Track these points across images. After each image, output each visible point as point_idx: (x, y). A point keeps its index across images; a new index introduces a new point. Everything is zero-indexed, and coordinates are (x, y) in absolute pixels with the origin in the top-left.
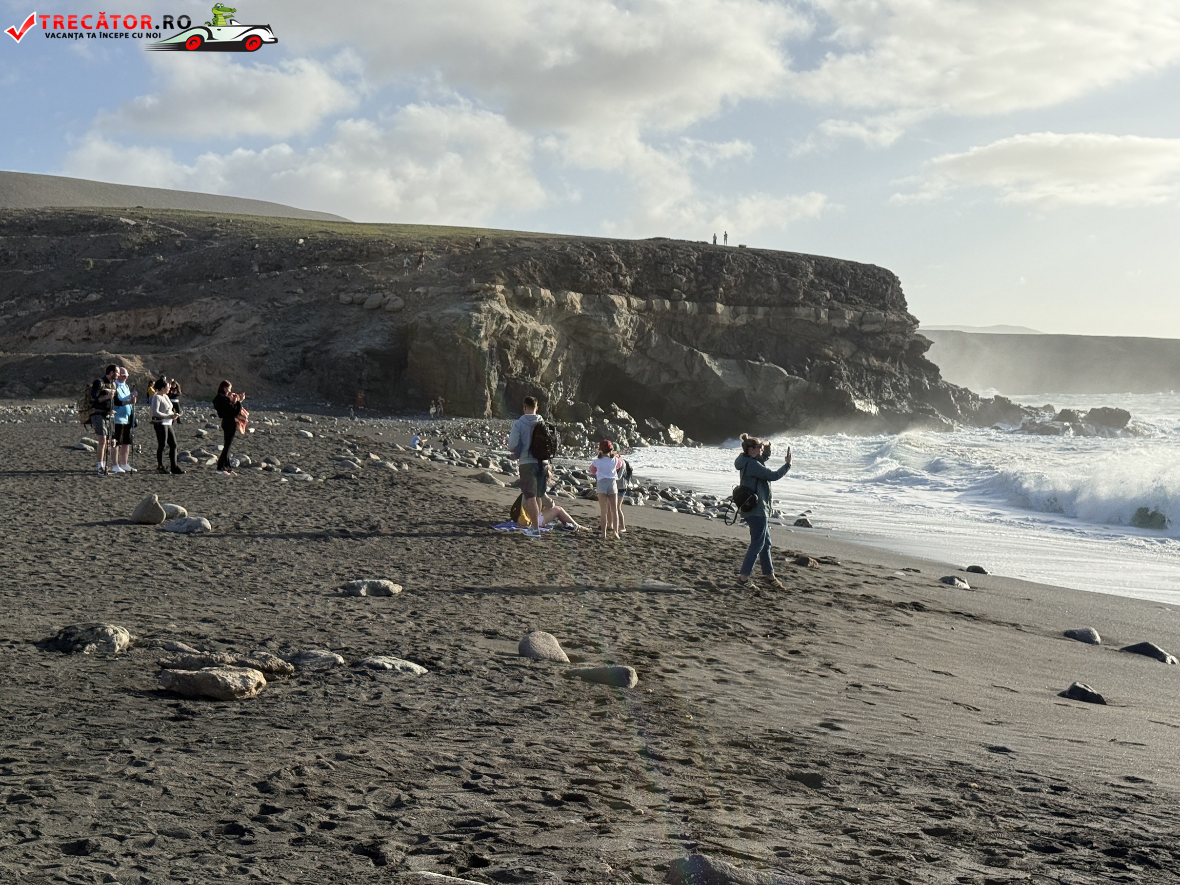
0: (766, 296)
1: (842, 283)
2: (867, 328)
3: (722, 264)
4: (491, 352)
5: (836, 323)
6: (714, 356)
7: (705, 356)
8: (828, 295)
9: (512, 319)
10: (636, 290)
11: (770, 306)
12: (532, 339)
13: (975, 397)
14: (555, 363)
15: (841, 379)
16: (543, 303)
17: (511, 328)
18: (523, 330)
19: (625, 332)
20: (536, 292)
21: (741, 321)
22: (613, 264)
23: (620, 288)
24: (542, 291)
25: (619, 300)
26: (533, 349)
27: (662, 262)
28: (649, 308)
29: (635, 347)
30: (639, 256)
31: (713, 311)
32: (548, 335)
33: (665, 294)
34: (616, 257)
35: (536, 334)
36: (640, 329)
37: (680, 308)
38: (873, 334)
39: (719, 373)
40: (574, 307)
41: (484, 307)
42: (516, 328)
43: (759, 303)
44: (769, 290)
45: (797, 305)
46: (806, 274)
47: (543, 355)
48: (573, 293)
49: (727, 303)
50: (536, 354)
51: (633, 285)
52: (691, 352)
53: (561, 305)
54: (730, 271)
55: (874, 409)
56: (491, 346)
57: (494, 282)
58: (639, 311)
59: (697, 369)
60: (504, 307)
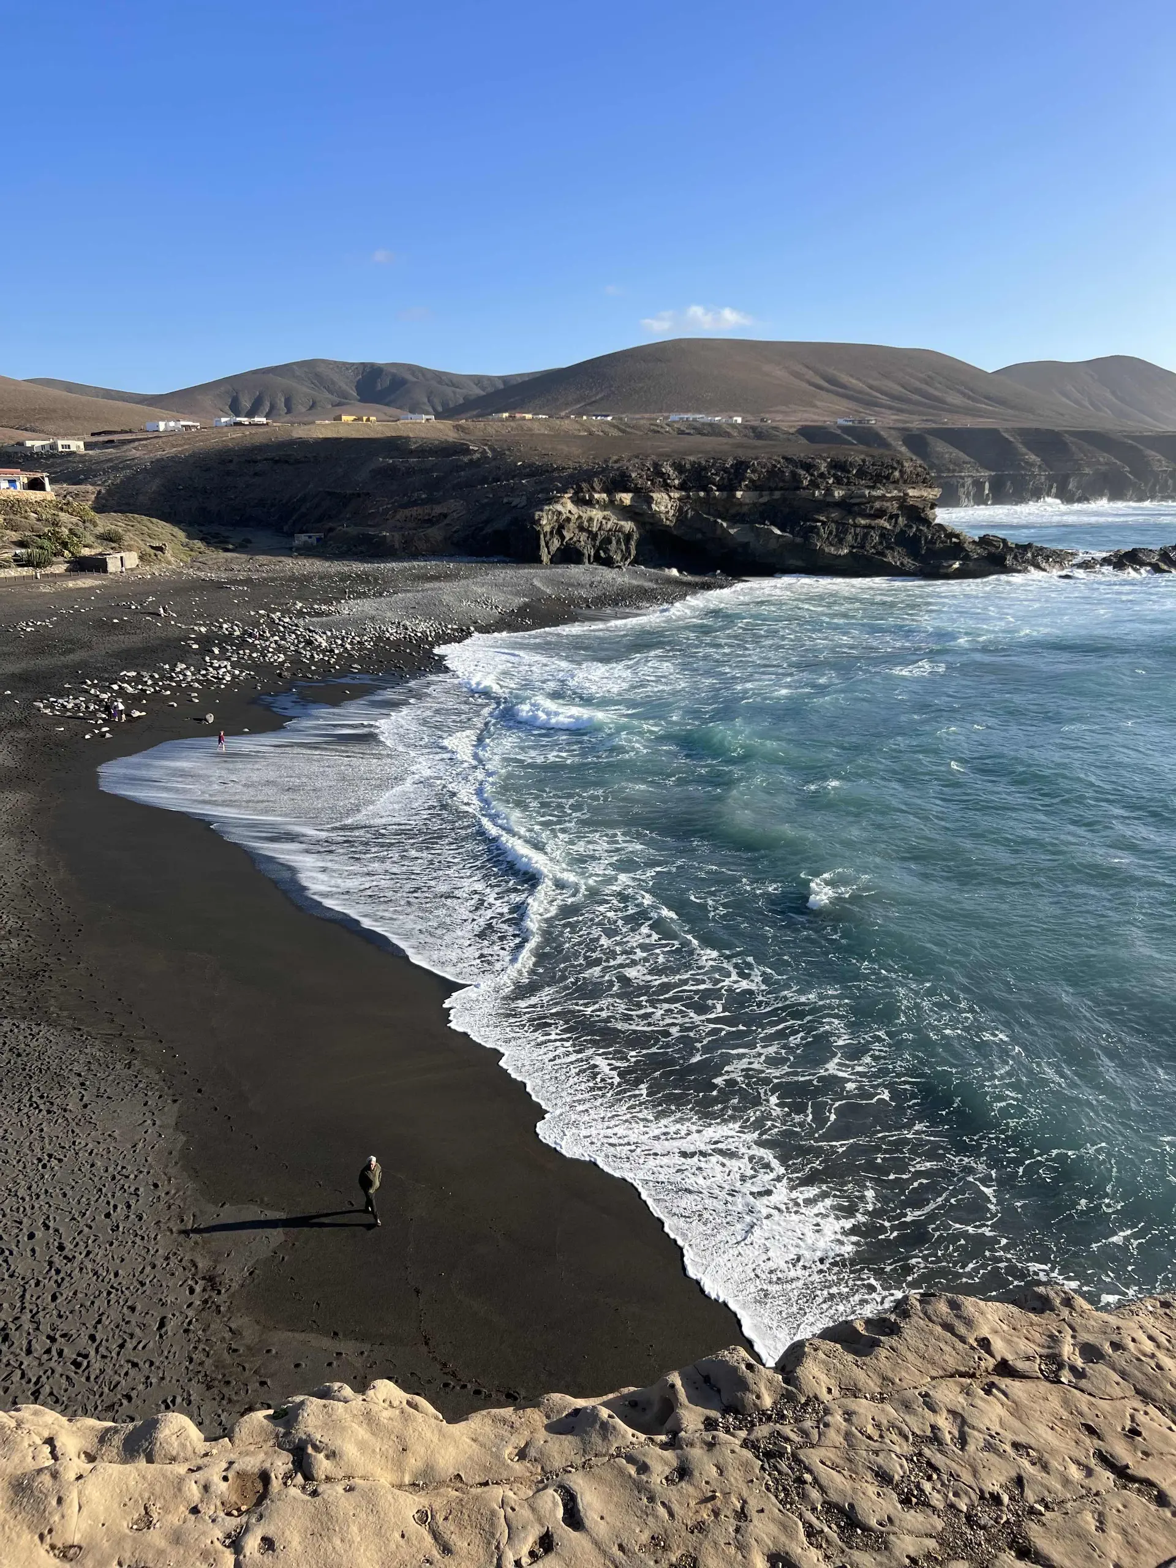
1: (849, 472)
2: (853, 501)
4: (551, 532)
5: (829, 499)
6: (733, 523)
7: (725, 523)
8: (831, 481)
9: (571, 512)
10: (681, 487)
11: (786, 489)
12: (589, 521)
16: (598, 502)
17: (570, 517)
18: (580, 517)
19: (668, 512)
20: (591, 496)
21: (762, 500)
22: (664, 473)
23: (666, 487)
24: (596, 496)
25: (659, 495)
26: (590, 526)
27: (705, 469)
28: (688, 497)
29: (677, 520)
30: (688, 466)
31: (734, 496)
32: (604, 517)
33: (703, 488)
34: (667, 469)
35: (592, 518)
36: (680, 510)
37: (712, 494)
38: (859, 504)
39: (733, 533)
40: (624, 501)
41: (546, 508)
42: (573, 518)
43: (776, 489)
44: (784, 481)
45: (798, 488)
46: (818, 469)
48: (625, 494)
49: (747, 490)
51: (681, 484)
52: (714, 520)
53: (612, 502)
54: (753, 472)
55: (843, 552)
56: (553, 528)
57: (564, 493)
58: (680, 499)
59: (719, 532)
60: (566, 506)
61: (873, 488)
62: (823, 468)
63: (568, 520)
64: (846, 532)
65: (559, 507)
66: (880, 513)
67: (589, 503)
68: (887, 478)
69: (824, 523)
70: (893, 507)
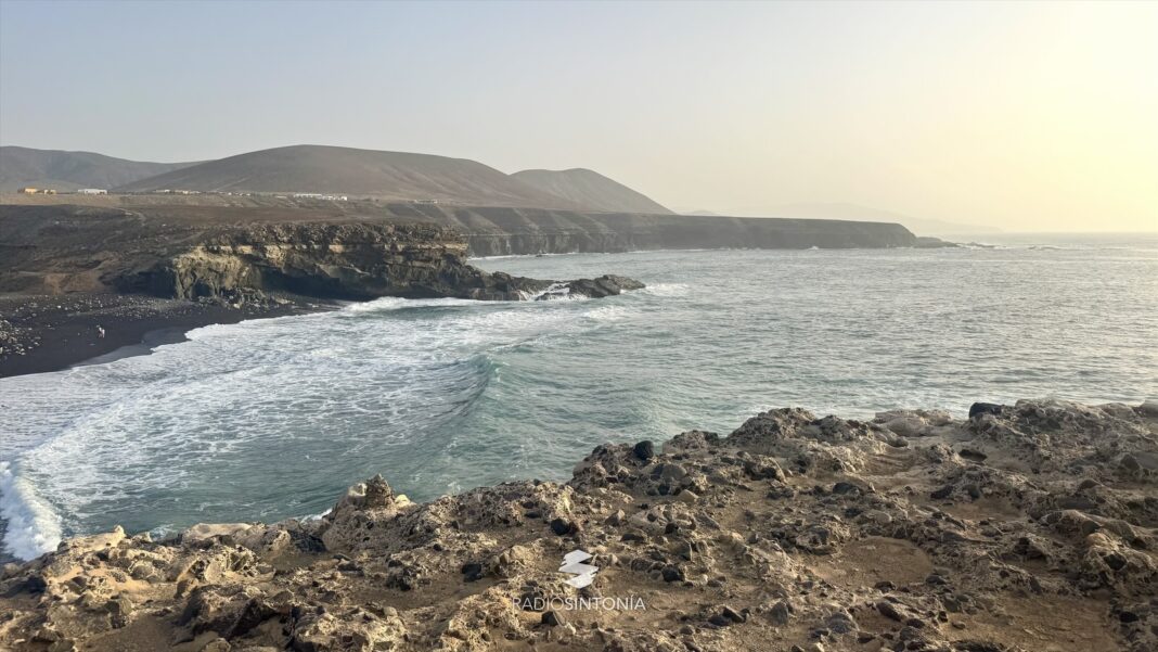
0: (361, 240)
2: (410, 251)
3: (338, 229)
4: (186, 273)
6: (328, 265)
7: (321, 266)
9: (203, 259)
10: (290, 242)
11: (364, 244)
12: (216, 265)
14: (240, 272)
16: (224, 252)
17: (201, 262)
19: (278, 259)
20: (218, 248)
23: (278, 242)
24: (222, 248)
25: (268, 248)
26: (218, 268)
28: (294, 248)
30: (294, 228)
31: (328, 248)
33: (305, 242)
34: (278, 230)
37: (311, 248)
40: (246, 251)
41: (182, 256)
42: (204, 263)
43: (358, 243)
45: (375, 244)
46: (386, 231)
50: (222, 270)
52: (314, 265)
54: (342, 232)
57: (197, 246)
58: (288, 250)
59: (317, 271)
60: (199, 254)
61: (423, 243)
62: (390, 230)
63: (199, 264)
64: (406, 271)
65: (192, 256)
66: (429, 260)
67: (217, 252)
68: (432, 237)
69: (391, 265)
70: (438, 255)
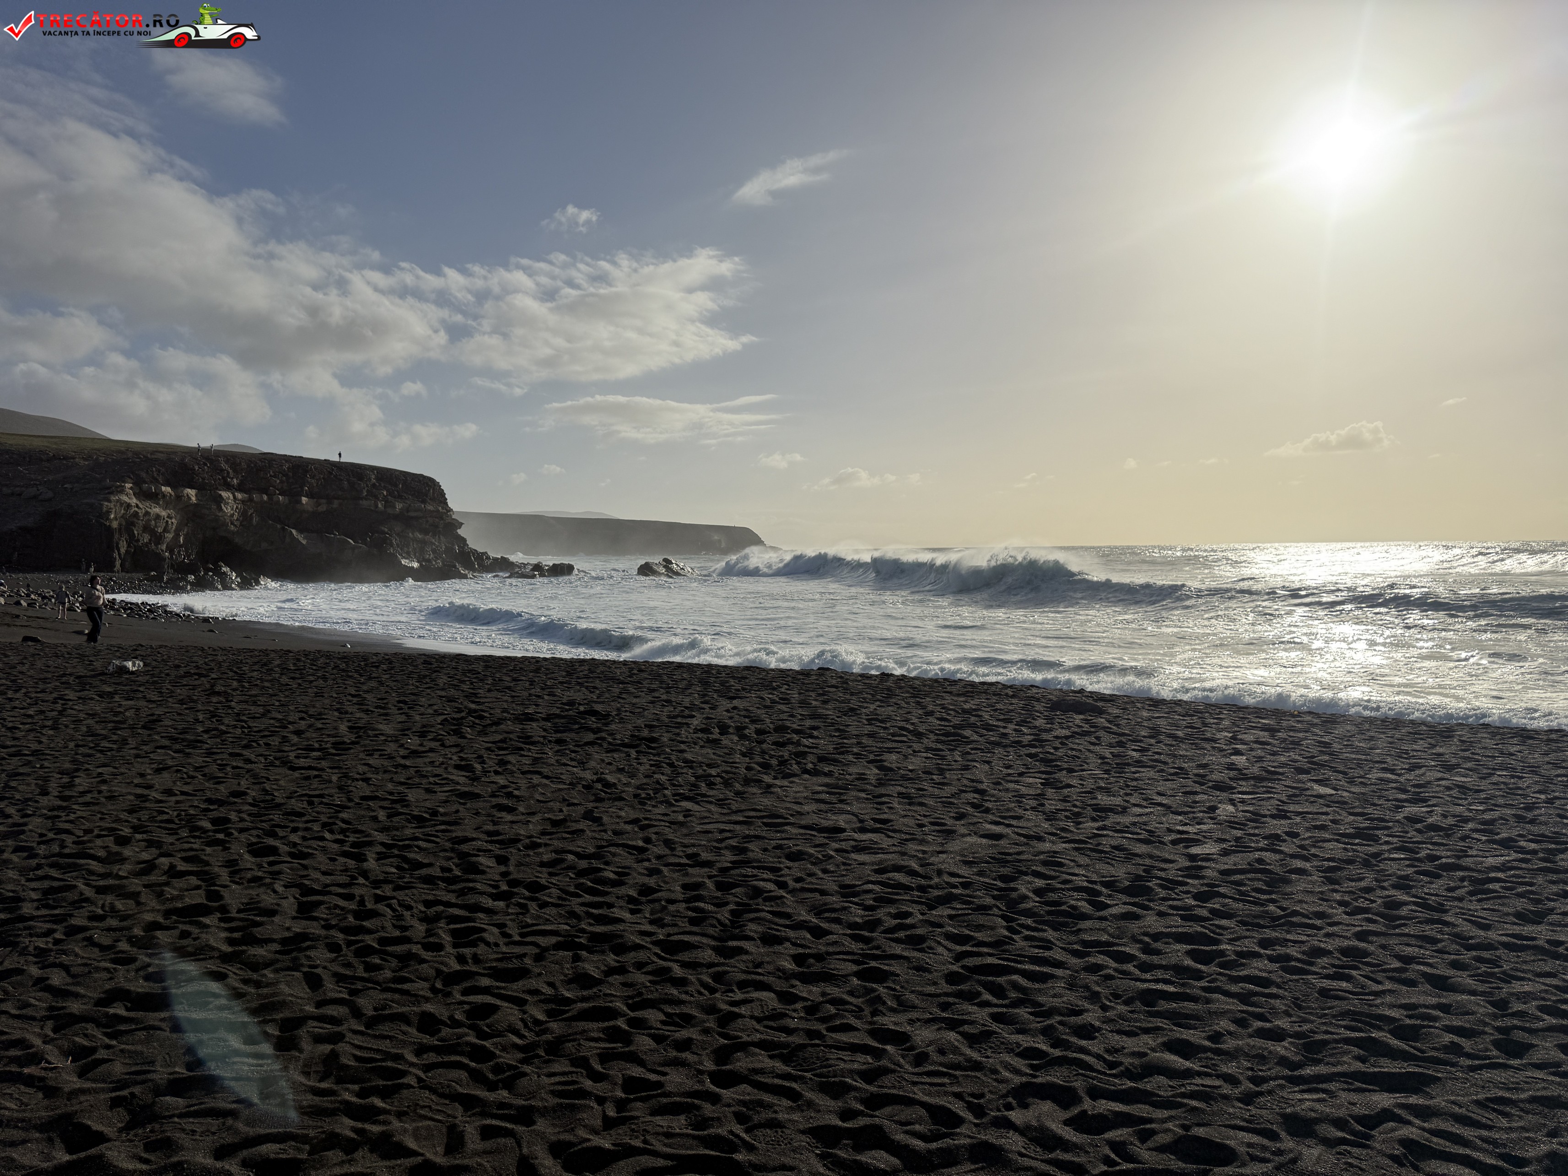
0: (340, 493)
1: (396, 486)
3: (307, 471)
5: (390, 511)
6: (300, 531)
7: (294, 531)
8: (385, 493)
9: (137, 506)
10: (240, 488)
11: (343, 499)
12: (155, 520)
13: (488, 558)
14: (177, 536)
15: (392, 545)
16: (164, 496)
17: (137, 513)
18: (147, 513)
20: (156, 490)
22: (222, 470)
23: (228, 487)
24: (163, 488)
25: (224, 494)
26: (156, 526)
27: (262, 468)
29: (241, 525)
32: (169, 517)
33: (265, 491)
34: (224, 466)
35: (158, 517)
37: (275, 498)
39: (304, 542)
40: (189, 499)
42: (141, 513)
43: (335, 497)
44: (342, 489)
45: (362, 499)
46: (370, 479)
47: (166, 530)
48: (189, 490)
49: (310, 495)
50: (160, 530)
51: (239, 485)
52: (283, 529)
53: (179, 497)
55: (416, 565)
57: (125, 482)
58: (243, 502)
60: (131, 498)
63: (135, 516)
67: (154, 497)
69: (390, 535)
